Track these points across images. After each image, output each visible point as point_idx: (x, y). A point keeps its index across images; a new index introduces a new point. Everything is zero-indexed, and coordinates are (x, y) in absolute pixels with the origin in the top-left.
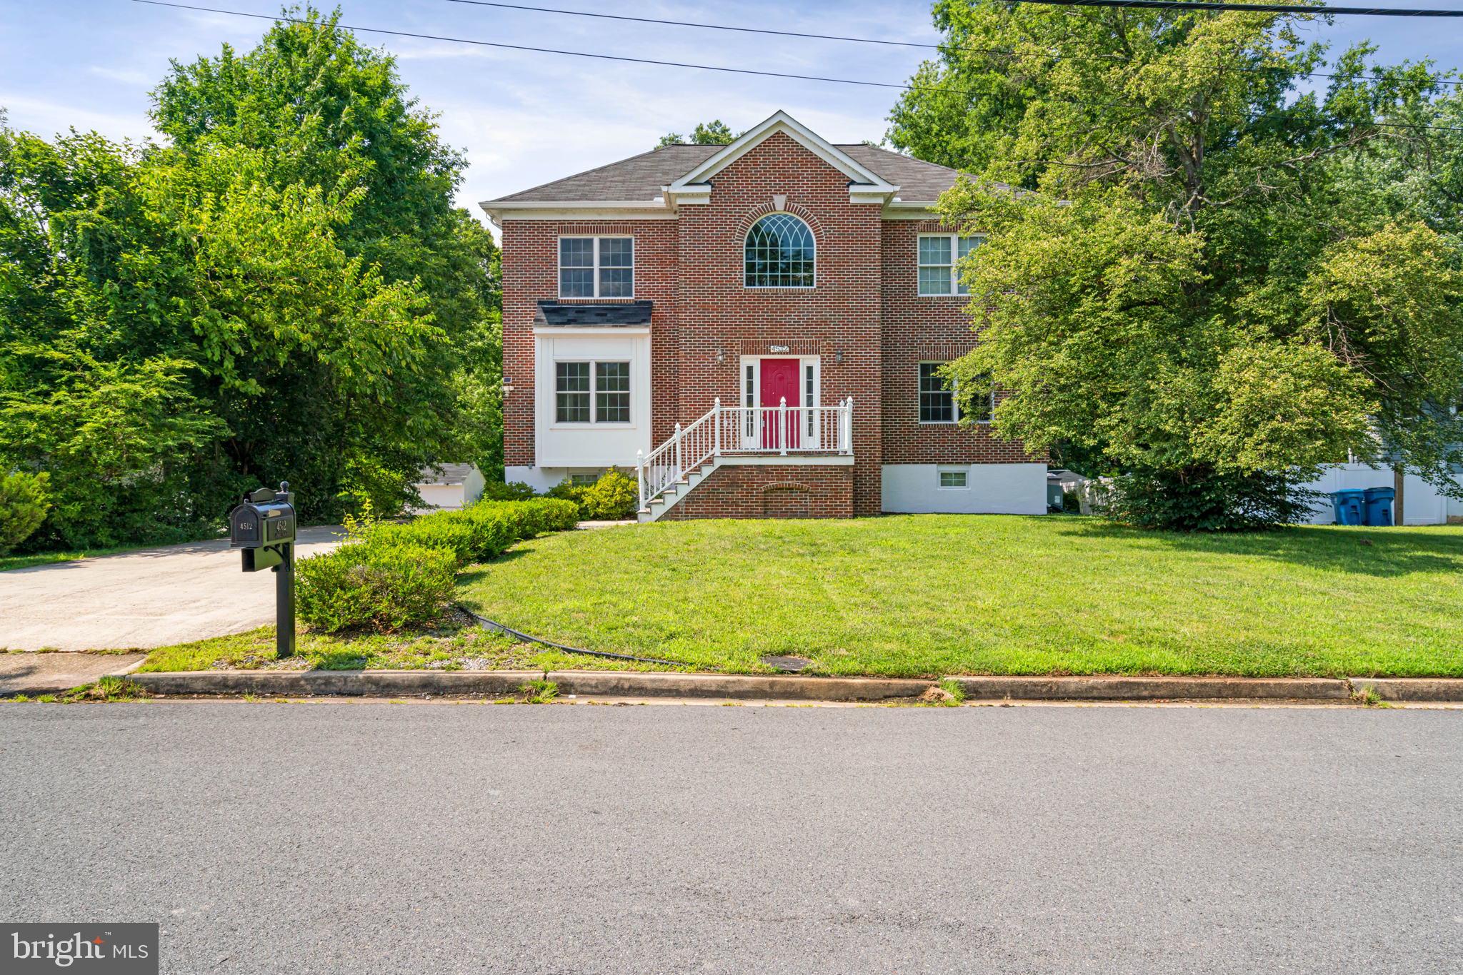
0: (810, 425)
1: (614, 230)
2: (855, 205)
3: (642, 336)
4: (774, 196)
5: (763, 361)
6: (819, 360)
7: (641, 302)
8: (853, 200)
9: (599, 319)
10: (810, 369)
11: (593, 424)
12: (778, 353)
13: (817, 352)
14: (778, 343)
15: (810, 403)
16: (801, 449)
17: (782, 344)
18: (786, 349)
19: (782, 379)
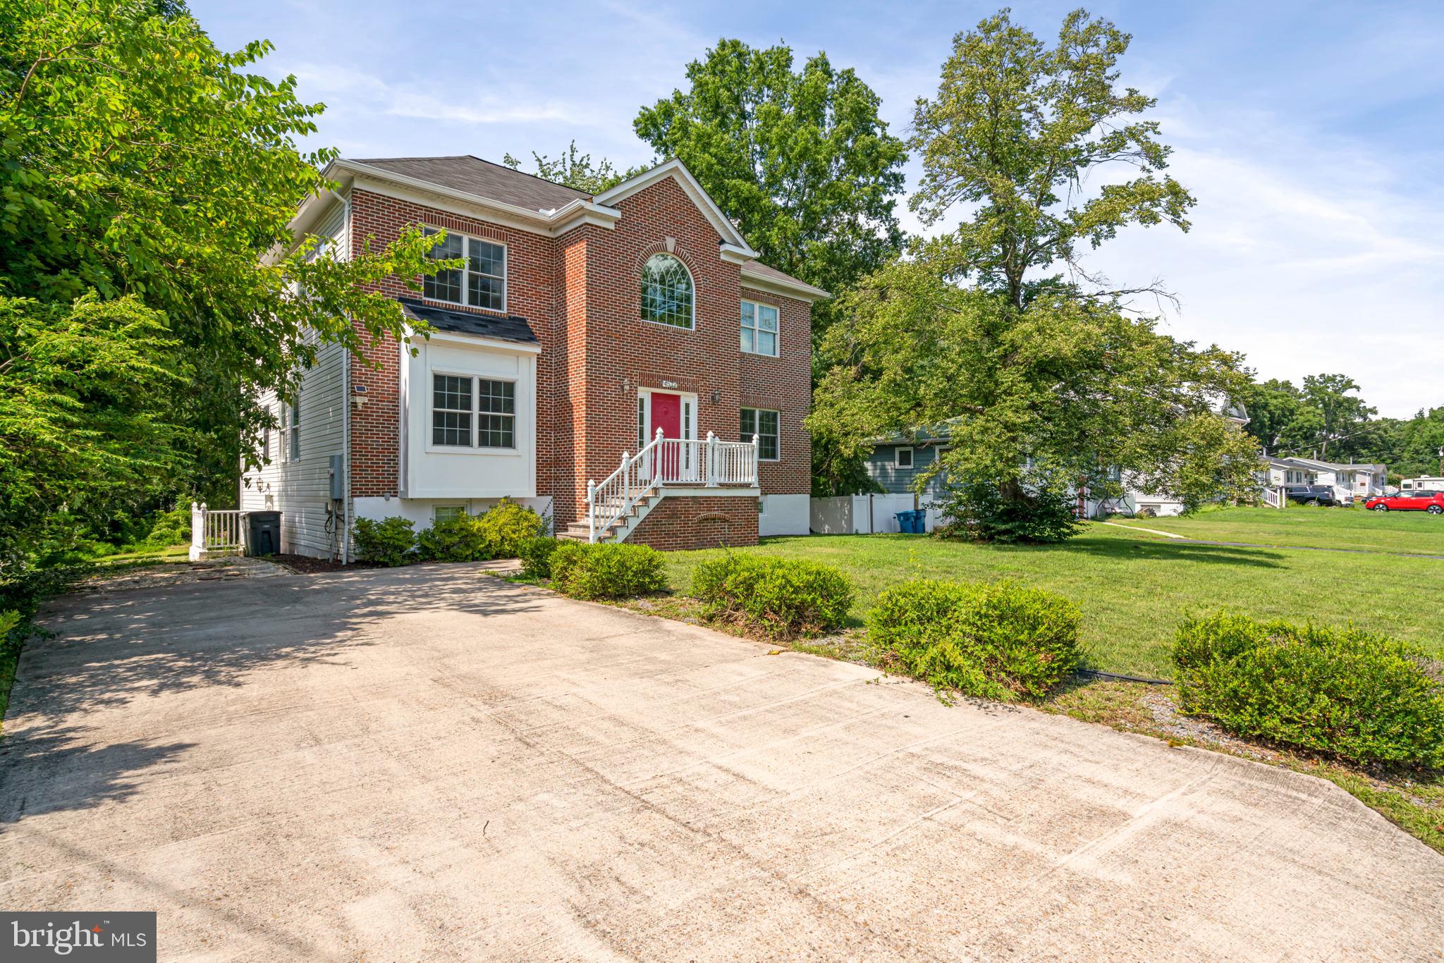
0: (687, 458)
1: (486, 233)
2: (724, 262)
3: (528, 355)
4: (667, 237)
5: (653, 395)
6: (697, 398)
7: (515, 318)
8: (723, 257)
9: (480, 329)
10: (687, 406)
11: (475, 449)
12: (668, 388)
13: (694, 390)
14: (668, 379)
15: (687, 437)
16: (679, 481)
17: (672, 380)
18: (675, 385)
19: (666, 413)
